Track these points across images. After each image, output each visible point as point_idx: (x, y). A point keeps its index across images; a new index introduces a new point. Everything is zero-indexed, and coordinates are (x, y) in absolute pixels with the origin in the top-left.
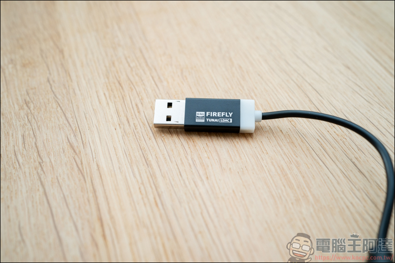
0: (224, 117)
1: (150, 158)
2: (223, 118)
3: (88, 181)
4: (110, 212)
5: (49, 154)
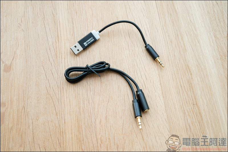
0: (91, 40)
1: (74, 22)
3: (56, 25)
4: (60, 35)
5: (46, 15)
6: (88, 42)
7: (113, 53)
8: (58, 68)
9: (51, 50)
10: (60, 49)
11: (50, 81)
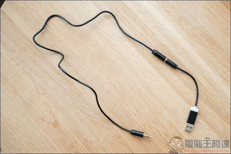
7: (112, 68)
8: (86, 102)
9: (72, 94)
10: (77, 89)
11: (87, 114)
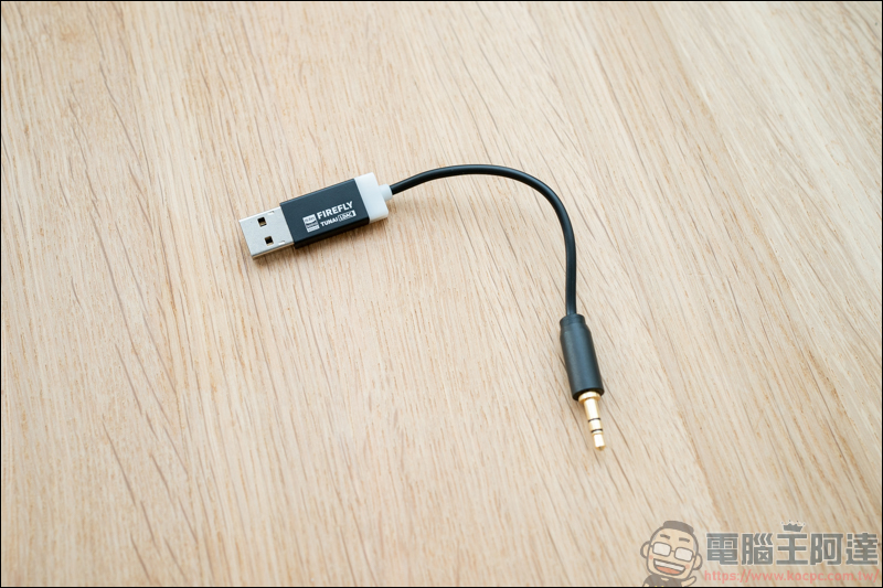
0: (343, 211)
2: (341, 213)
3: (156, 231)
6: (323, 219)
9: (143, 356)
10: (185, 344)
11: (150, 512)
